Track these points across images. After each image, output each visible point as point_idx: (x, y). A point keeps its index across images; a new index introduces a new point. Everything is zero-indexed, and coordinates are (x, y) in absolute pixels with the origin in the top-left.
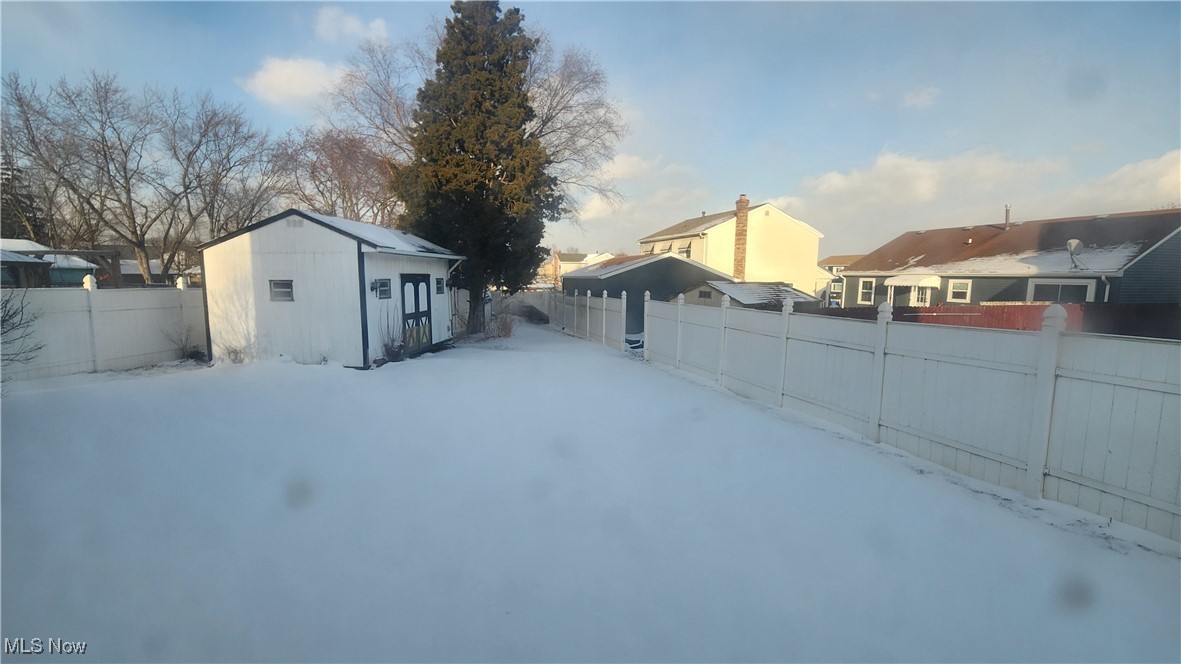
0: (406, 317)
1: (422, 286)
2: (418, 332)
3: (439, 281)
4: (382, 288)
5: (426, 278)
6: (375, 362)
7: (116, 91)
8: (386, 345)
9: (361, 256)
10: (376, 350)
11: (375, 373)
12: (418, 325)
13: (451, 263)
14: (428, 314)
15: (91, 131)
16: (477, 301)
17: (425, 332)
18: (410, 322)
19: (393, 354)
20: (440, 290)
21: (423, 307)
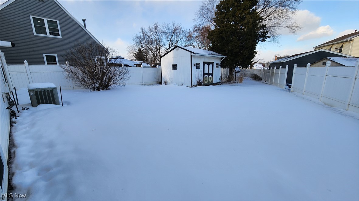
0: (204, 74)
1: (211, 66)
2: (208, 79)
3: (217, 64)
4: (198, 65)
5: (212, 63)
6: (194, 86)
7: (158, 26)
8: (198, 82)
9: (191, 56)
10: (195, 83)
11: (193, 88)
12: (208, 77)
13: (222, 58)
14: (212, 74)
15: (153, 37)
16: (231, 71)
17: (211, 79)
18: (206, 76)
19: (199, 84)
20: (217, 67)
21: (211, 72)
